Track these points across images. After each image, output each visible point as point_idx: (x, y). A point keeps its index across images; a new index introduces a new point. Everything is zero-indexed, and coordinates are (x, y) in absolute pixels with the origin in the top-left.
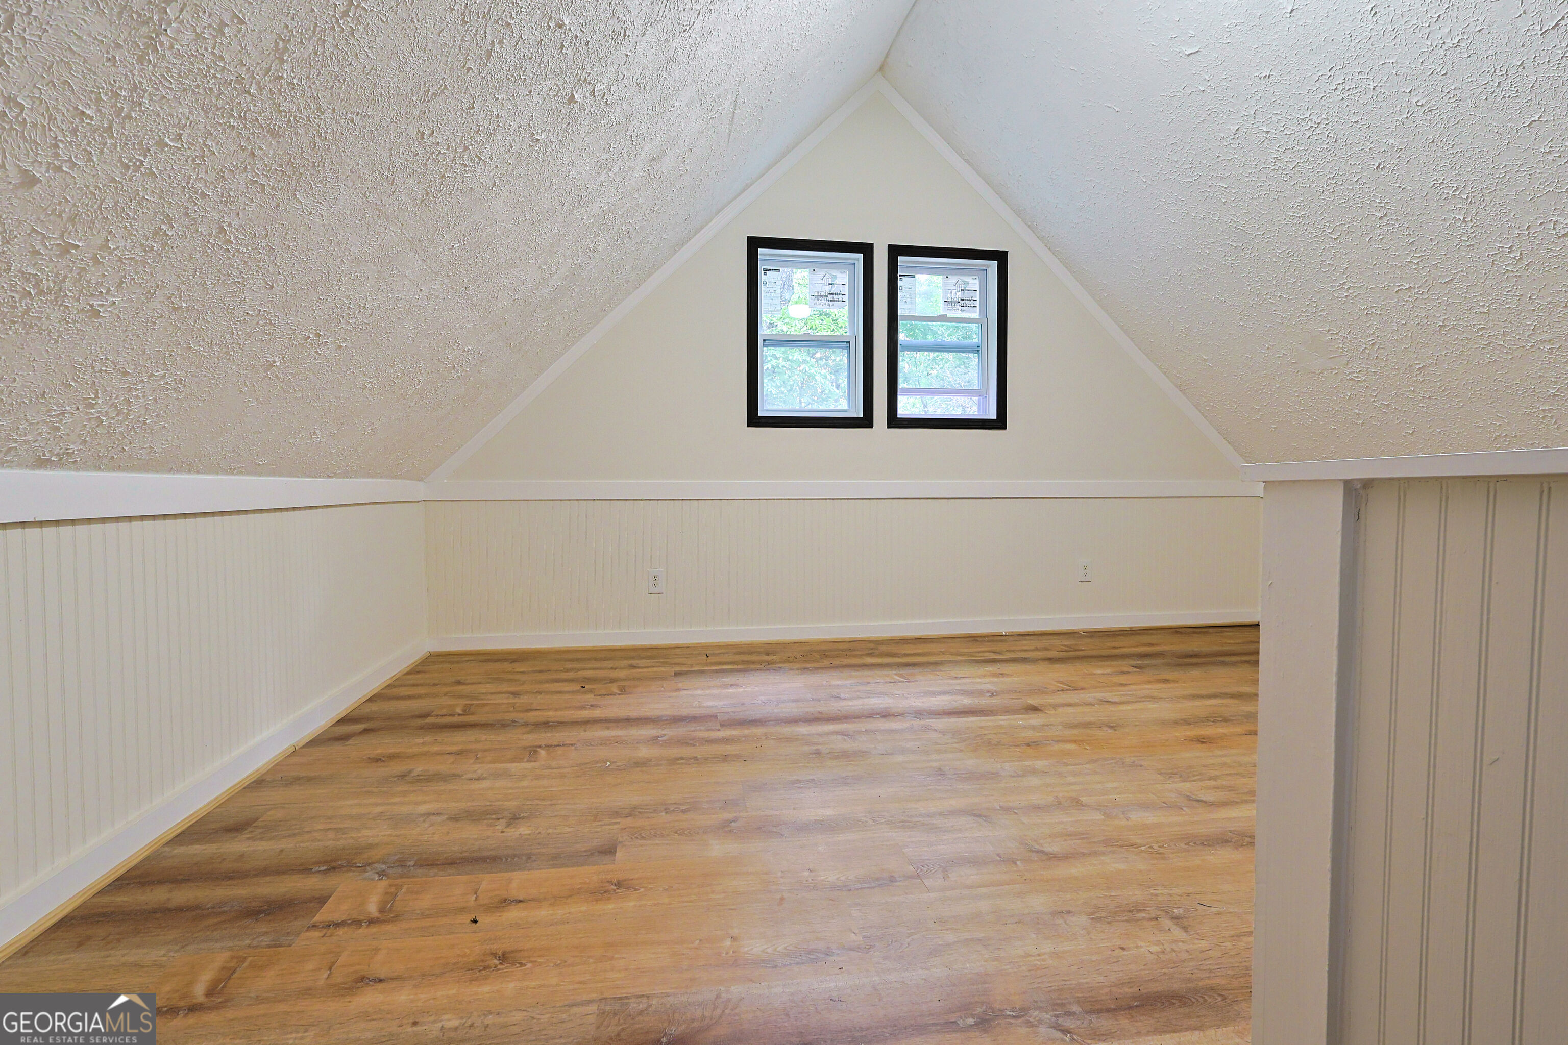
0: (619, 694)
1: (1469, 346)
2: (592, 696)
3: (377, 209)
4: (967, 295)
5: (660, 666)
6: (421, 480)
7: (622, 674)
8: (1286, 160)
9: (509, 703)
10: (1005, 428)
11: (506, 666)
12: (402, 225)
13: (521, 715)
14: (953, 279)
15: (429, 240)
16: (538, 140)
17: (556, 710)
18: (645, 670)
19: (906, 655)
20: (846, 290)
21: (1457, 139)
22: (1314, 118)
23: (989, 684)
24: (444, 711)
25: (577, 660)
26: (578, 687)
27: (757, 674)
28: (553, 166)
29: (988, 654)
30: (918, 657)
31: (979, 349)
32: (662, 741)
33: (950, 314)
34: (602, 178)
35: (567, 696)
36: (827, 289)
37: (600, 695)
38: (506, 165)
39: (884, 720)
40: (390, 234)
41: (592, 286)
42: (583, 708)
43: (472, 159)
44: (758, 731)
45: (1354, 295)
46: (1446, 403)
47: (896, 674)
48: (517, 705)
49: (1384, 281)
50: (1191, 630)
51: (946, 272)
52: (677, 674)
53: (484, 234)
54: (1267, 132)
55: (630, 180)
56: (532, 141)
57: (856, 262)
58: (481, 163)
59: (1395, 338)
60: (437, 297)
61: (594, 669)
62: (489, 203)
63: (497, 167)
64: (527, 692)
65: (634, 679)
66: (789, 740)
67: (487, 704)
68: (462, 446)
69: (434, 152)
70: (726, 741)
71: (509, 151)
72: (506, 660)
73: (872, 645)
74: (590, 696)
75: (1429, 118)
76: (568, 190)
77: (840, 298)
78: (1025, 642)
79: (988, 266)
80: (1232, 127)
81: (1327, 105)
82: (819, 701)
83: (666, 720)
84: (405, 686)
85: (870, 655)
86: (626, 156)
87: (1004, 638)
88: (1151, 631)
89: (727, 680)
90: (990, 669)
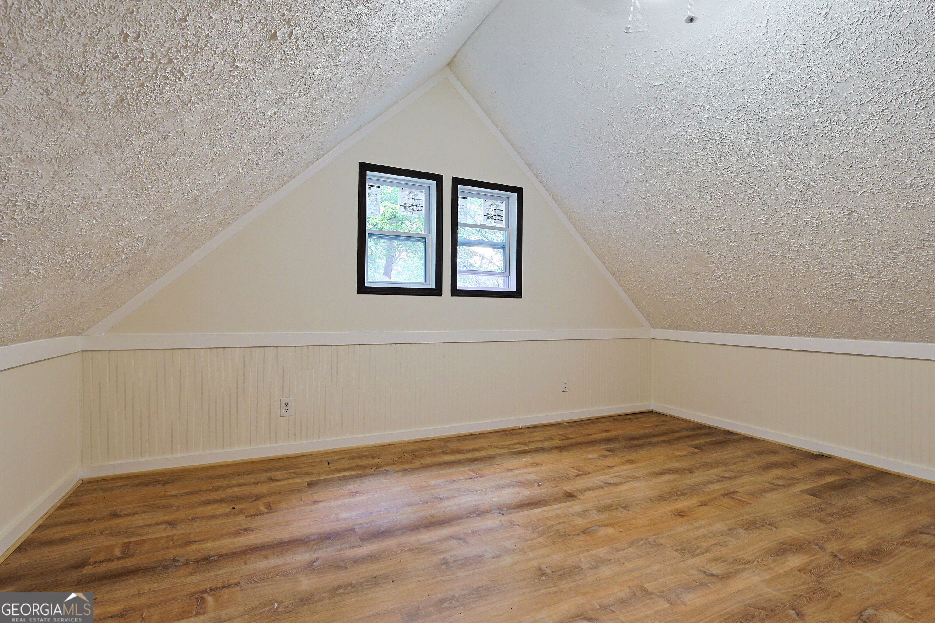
0: (267, 513)
1: (784, 267)
2: (244, 518)
3: (61, 109)
4: (498, 213)
5: (293, 478)
6: (80, 334)
7: (264, 489)
8: (702, 155)
9: (168, 537)
10: (521, 297)
11: (159, 489)
12: (89, 128)
13: (181, 551)
14: (489, 202)
15: (117, 145)
16: (237, 67)
17: (214, 539)
18: (283, 483)
19: (469, 451)
20: (423, 203)
21: (801, 156)
22: (723, 133)
23: (531, 474)
24: (102, 556)
25: (223, 476)
26: (229, 509)
27: (372, 478)
28: (243, 92)
29: (519, 446)
30: (477, 453)
31: (505, 247)
32: (317, 566)
33: (488, 224)
34: (277, 109)
35: (220, 521)
36: (411, 202)
37: (251, 516)
38: (204, 84)
39: (479, 518)
40: (73, 135)
41: (247, 189)
42: (237, 533)
43: (174, 73)
44: (391, 543)
45: (726, 234)
46: (765, 296)
47: (469, 470)
48: (176, 538)
49: (745, 228)
50: (621, 417)
51: (486, 197)
52: (311, 485)
53: (172, 144)
54: (694, 138)
55: (295, 113)
56: (232, 67)
57: (431, 186)
58: (182, 79)
59: (744, 259)
60: (117, 195)
61: (240, 485)
62: (182, 117)
63: (196, 85)
64: (183, 520)
65: (276, 493)
66: (418, 550)
67: (144, 542)
68: (121, 306)
69: (136, 58)
70: (371, 558)
71: (211, 72)
72: (157, 482)
73: (442, 444)
74: (241, 518)
75: (788, 142)
76: (250, 115)
77: (420, 208)
78: (536, 434)
79: (510, 196)
80: (673, 132)
81: (732, 127)
82: (427, 503)
83: (314, 540)
84: (58, 525)
85: (445, 453)
86: (298, 93)
87: (521, 431)
88: (601, 420)
89: (352, 487)
90: (527, 459)
